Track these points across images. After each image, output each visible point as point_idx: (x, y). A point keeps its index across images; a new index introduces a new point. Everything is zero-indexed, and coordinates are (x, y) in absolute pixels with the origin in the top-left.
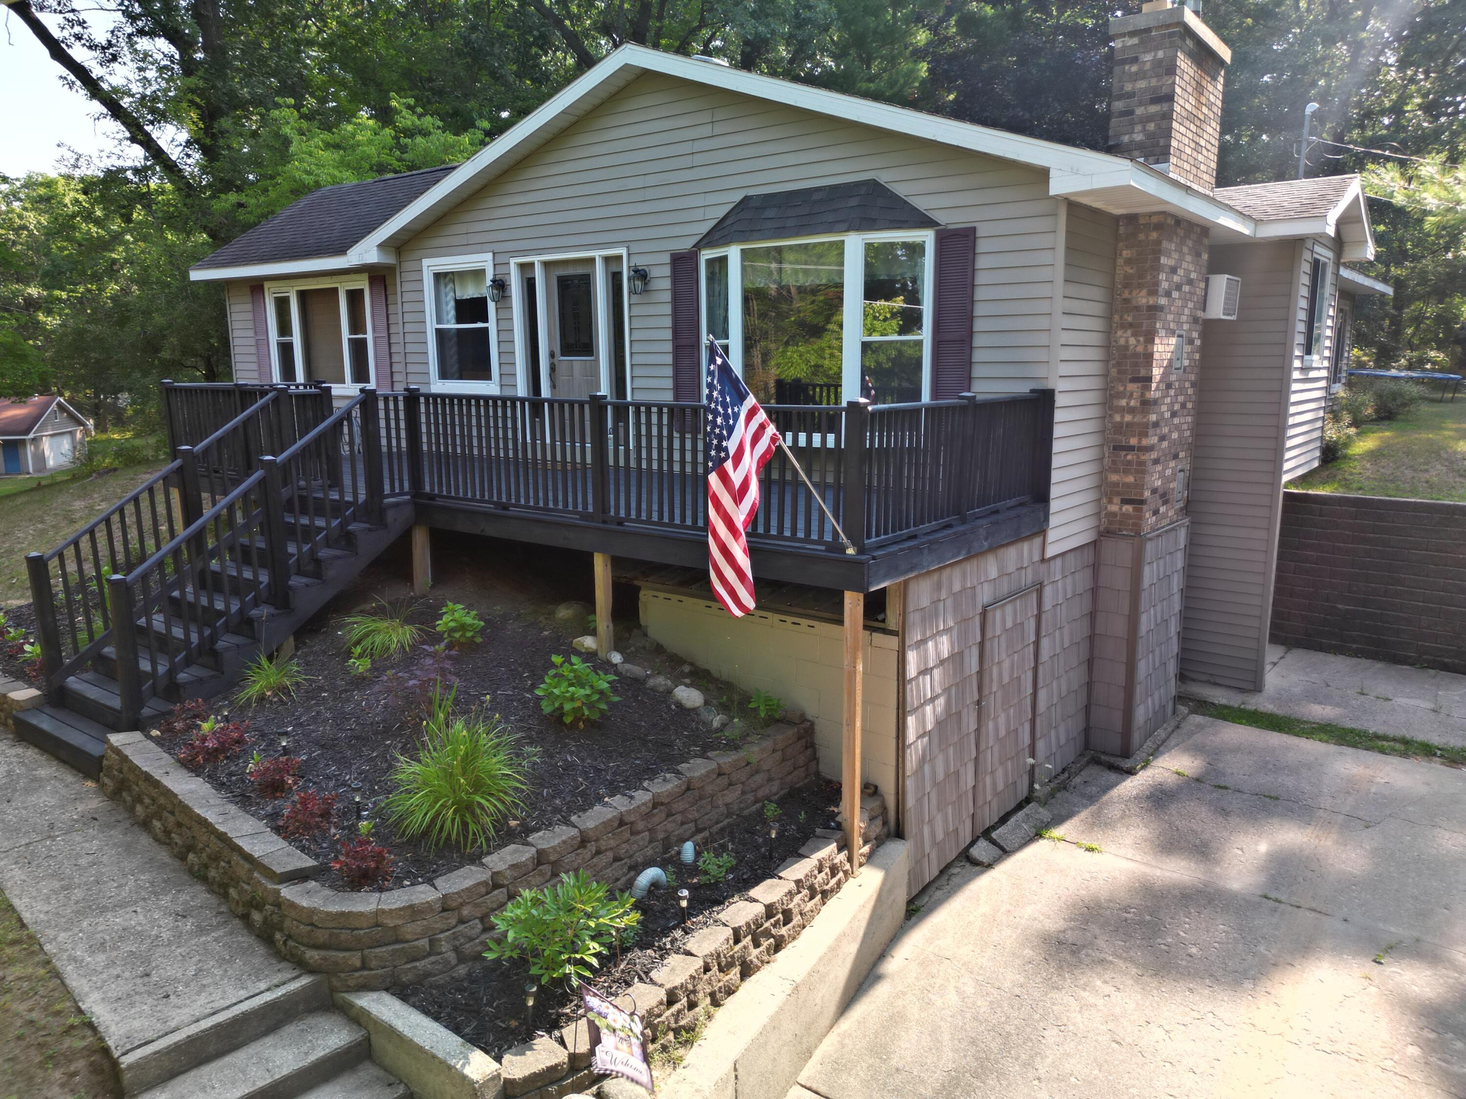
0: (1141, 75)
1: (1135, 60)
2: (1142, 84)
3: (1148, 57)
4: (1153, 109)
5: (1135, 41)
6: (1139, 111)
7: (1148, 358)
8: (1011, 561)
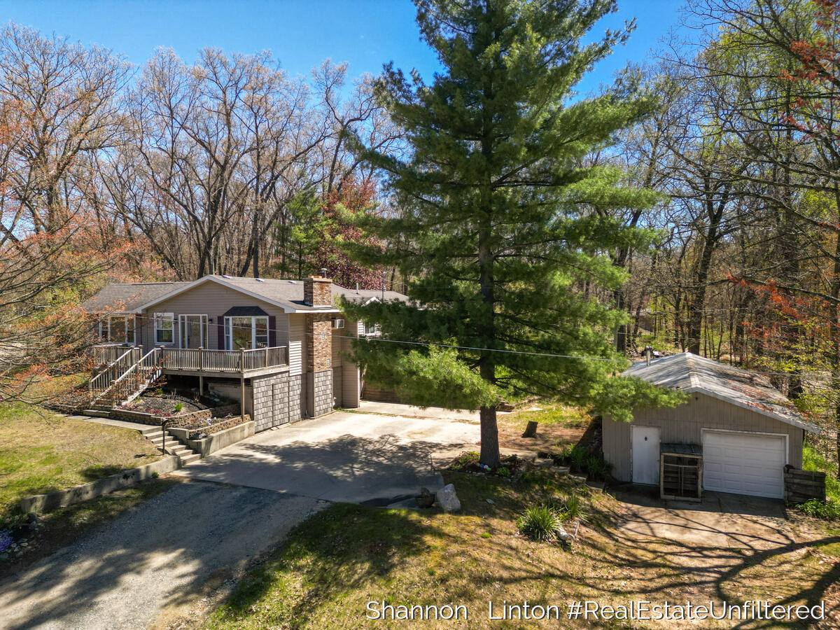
0: (308, 288)
3: (309, 285)
4: (310, 294)
5: (307, 282)
7: (313, 338)
8: (280, 376)
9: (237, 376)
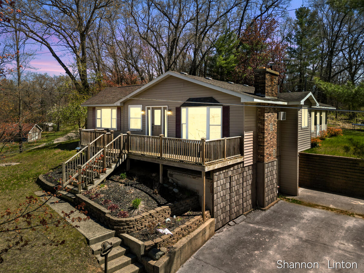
0: (260, 79)
1: (259, 77)
2: (260, 81)
3: (261, 76)
4: (262, 85)
5: (258, 73)
6: (260, 85)
7: (264, 129)
8: (236, 167)
9: (198, 168)
